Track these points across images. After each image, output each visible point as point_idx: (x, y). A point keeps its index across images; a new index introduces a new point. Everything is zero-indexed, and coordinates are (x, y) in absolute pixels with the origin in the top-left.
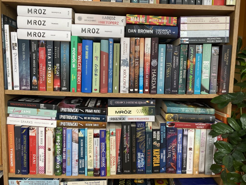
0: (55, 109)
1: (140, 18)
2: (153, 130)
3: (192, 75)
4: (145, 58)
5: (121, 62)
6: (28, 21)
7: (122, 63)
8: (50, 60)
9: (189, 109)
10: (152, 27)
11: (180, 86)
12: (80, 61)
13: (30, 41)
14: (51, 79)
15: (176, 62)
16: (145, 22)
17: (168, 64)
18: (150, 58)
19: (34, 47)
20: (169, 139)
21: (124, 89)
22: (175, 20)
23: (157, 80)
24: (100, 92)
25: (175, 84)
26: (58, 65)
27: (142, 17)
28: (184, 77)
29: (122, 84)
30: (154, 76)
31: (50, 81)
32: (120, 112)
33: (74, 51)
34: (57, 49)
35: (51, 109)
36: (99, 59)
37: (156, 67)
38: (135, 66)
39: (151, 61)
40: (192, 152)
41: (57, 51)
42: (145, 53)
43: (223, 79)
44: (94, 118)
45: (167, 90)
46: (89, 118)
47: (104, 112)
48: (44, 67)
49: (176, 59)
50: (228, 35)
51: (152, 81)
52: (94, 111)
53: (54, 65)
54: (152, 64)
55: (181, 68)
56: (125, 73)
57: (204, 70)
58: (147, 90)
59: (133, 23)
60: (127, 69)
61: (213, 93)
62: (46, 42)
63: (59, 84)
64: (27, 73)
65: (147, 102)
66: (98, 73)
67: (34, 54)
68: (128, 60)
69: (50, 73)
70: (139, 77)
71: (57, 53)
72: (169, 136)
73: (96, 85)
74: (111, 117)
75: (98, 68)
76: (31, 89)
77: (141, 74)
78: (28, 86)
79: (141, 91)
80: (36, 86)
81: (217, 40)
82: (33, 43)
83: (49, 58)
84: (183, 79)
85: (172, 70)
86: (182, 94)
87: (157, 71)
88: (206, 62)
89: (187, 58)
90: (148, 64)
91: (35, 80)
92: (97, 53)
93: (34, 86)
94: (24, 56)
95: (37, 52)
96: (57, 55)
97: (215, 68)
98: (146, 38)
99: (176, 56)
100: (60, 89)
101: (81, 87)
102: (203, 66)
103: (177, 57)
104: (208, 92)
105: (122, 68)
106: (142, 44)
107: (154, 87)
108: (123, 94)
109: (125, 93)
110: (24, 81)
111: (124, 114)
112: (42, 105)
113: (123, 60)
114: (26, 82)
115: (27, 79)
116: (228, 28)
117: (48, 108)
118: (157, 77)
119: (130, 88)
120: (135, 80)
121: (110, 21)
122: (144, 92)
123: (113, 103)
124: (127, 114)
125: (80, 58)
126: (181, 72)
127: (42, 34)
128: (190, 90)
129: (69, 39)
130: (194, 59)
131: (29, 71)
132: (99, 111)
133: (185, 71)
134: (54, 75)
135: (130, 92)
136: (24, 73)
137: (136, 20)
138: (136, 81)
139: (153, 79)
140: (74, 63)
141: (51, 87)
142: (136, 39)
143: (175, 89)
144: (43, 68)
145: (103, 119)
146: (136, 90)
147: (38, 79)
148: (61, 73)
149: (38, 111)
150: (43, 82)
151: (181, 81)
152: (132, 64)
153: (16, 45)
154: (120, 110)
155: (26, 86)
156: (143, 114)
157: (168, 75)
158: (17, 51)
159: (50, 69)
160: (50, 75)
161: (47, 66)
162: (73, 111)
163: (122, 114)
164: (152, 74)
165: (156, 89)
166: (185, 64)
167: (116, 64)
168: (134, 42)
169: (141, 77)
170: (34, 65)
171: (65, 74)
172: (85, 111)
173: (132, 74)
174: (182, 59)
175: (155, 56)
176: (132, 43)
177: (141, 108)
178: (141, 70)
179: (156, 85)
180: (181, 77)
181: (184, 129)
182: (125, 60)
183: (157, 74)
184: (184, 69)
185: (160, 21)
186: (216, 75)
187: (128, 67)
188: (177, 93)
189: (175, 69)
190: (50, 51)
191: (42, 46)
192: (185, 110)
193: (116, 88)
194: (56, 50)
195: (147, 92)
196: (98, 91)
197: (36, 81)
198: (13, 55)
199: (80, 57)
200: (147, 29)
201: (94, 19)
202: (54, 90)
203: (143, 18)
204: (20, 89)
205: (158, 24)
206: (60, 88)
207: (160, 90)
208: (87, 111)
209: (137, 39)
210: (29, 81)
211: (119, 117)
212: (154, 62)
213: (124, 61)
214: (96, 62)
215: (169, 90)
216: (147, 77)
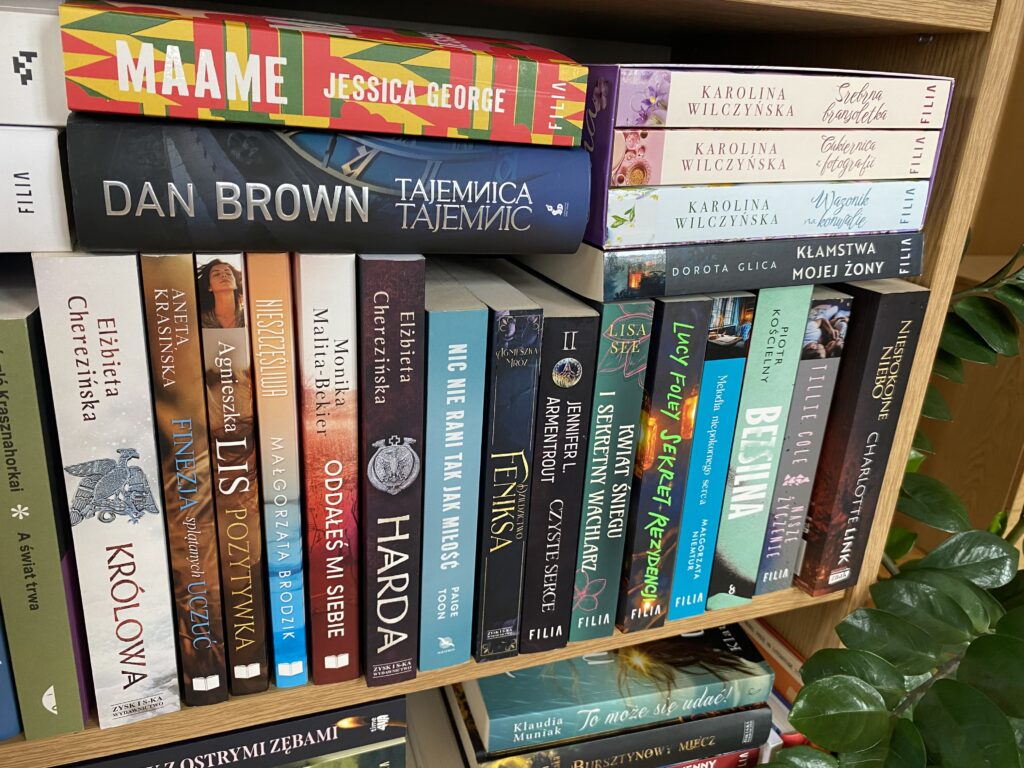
1: (231, 57)
3: (665, 511)
5: (73, 485)
7: (85, 498)
9: (630, 701)
10: (366, 151)
11: (581, 595)
15: (562, 440)
16: (287, 109)
17: (506, 462)
18: (350, 425)
21: (136, 694)
22: (570, 93)
23: (415, 591)
25: (550, 589)
27: (252, 50)
28: (616, 530)
30: (393, 564)
39: (364, 454)
43: (848, 508)
45: (492, 634)
49: (563, 420)
51: (380, 603)
54: (376, 476)
55: (597, 473)
56: (122, 573)
57: (743, 467)
58: (336, 662)
59: (156, 108)
61: (773, 587)
68: (144, 464)
79: (291, 669)
81: (857, 258)
84: (604, 543)
85: (536, 498)
87: (416, 528)
88: (763, 412)
89: (650, 391)
97: (810, 443)
102: (743, 433)
103: (575, 406)
105: (90, 537)
106: (270, 309)
107: (392, 639)
109: (149, 715)
113: (83, 470)
118: (415, 567)
119: (186, 669)
122: (316, 673)
126: (594, 498)
128: (647, 605)
130: (693, 402)
133: (621, 493)
135: (189, 697)
138: (243, 609)
139: (388, 582)
142: (208, 268)
143: (550, 620)
146: (246, 672)
151: (589, 558)
152: (188, 485)
157: (506, 535)
164: (380, 549)
166: (625, 442)
169: (286, 574)
175: (394, 410)
176: (162, 306)
178: (283, 522)
179: (413, 625)
180: (590, 534)
182: (109, 462)
183: (415, 546)
184: (613, 479)
185: (437, 97)
187: (153, 520)
188: (562, 639)
189: (553, 490)
192: (603, 715)
193: (49, 701)
195: (338, 675)
203: (255, 59)
205: (414, 126)
209: (217, 262)
212: (391, 463)
213: (101, 473)
215: (509, 632)
216: (334, 568)
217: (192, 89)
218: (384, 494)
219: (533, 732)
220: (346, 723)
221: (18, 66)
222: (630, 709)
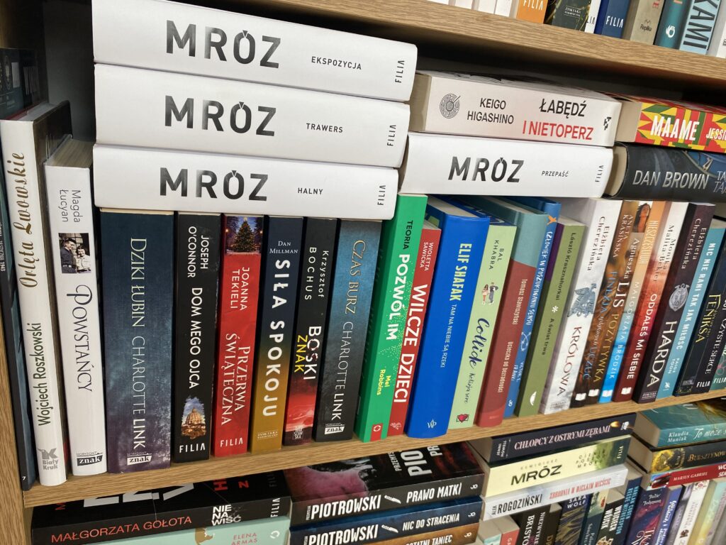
0: (283, 513)
1: (684, 121)
2: (608, 507)
5: (575, 297)
6: (170, 103)
7: (577, 304)
8: (279, 314)
9: (715, 426)
10: (710, 159)
11: (720, 367)
12: (420, 307)
14: (276, 399)
16: (695, 143)
17: (713, 299)
19: (198, 253)
20: (641, 520)
21: (559, 399)
23: (668, 358)
24: (477, 422)
25: (711, 363)
26: (315, 330)
27: (690, 120)
29: (556, 381)
30: (666, 344)
31: (269, 408)
32: (526, 477)
33: (403, 265)
34: (318, 256)
35: (264, 514)
37: (679, 314)
38: (607, 315)
39: (667, 291)
40: (686, 539)
41: (317, 265)
44: (438, 521)
45: (685, 383)
46: (420, 524)
47: (475, 487)
48: (247, 350)
51: (656, 362)
52: (440, 490)
53: (295, 331)
54: (672, 302)
56: (575, 340)
58: (626, 391)
59: (658, 142)
60: (586, 323)
62: (265, 222)
63: (311, 413)
64: (154, 390)
66: (484, 355)
67: (197, 292)
68: (597, 291)
69: (274, 375)
70: (614, 345)
71: (316, 275)
72: (639, 515)
73: (465, 399)
74: (497, 503)
75: (488, 333)
76: (177, 458)
77: (623, 337)
78: (161, 449)
79: (608, 394)
80: (199, 440)
82: (193, 230)
83: (279, 301)
86: (719, 387)
90: (654, 300)
91: (194, 414)
92: (493, 273)
93: (187, 440)
94: (138, 308)
96: (316, 284)
98: (673, 204)
100: (314, 434)
101: (409, 419)
105: (571, 322)
106: (652, 224)
107: (654, 381)
108: (552, 416)
109: (560, 410)
110: (139, 429)
111: (539, 481)
112: (221, 511)
113: (580, 292)
114: (149, 434)
115: (151, 420)
117: (248, 517)
118: (671, 347)
119: (578, 389)
120: (599, 357)
121: (565, 122)
122: (616, 397)
123: (510, 448)
124: (550, 479)
125: (423, 293)
127: (250, 185)
129: (387, 213)
131: (167, 381)
132: (454, 490)
134: (293, 380)
135: (574, 404)
136: (139, 388)
137: (667, 130)
138: (602, 363)
139: (661, 353)
140: (395, 320)
141: (276, 434)
142: (642, 206)
143: (706, 378)
144: (240, 353)
145: (473, 514)
146: (594, 393)
147: (212, 411)
148: (327, 366)
149: (199, 539)
150: (235, 416)
152: (607, 302)
153: (85, 245)
154: (526, 472)
155: (148, 449)
156: (593, 468)
157: (704, 335)
159: (275, 353)
160: (273, 383)
161: (261, 341)
162: (357, 508)
163: (532, 482)
164: (663, 336)
165: (657, 386)
167: (553, 309)
169: (621, 346)
170: (195, 346)
171: (344, 369)
172: (403, 498)
173: (596, 341)
176: (625, 222)
177: (590, 450)
178: (628, 319)
179: (662, 374)
181: (687, 485)
182: (587, 289)
187: (591, 316)
190: (284, 270)
191: (243, 244)
192: (704, 432)
193: (532, 399)
194: (312, 260)
195: (625, 398)
196: (469, 423)
197: (200, 418)
198: (65, 305)
199: (421, 290)
200: (696, 171)
201: (506, 112)
202: (288, 440)
203: (691, 122)
204: (113, 467)
206: (314, 428)
207: (667, 386)
208: (415, 496)
209: (646, 204)
210: (165, 425)
211: (524, 496)
212: (679, 295)
213: (585, 293)
214: (485, 309)
215: (691, 382)
216: (640, 346)
217: (670, 134)
218: (672, 310)
219: (675, 438)
220: (614, 424)
221: (606, 122)
222: (715, 430)
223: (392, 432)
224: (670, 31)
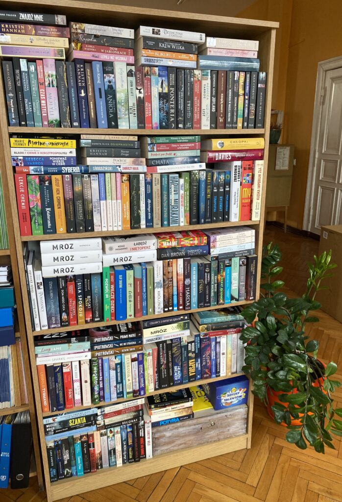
0: (88, 340)
1: (173, 242)
2: (188, 343)
3: (222, 288)
4: (178, 277)
6: (54, 258)
8: (80, 294)
9: (221, 317)
10: (185, 248)
11: (212, 299)
12: (113, 289)
13: (58, 278)
14: (82, 312)
15: (207, 278)
16: (177, 246)
17: (201, 281)
18: (183, 277)
19: (62, 283)
20: (203, 348)
21: (159, 310)
22: (205, 240)
23: (190, 298)
24: (135, 316)
25: (207, 298)
26: (89, 297)
28: (216, 290)
29: (156, 305)
30: (188, 294)
31: (81, 314)
32: (156, 332)
33: (106, 282)
34: (87, 281)
35: (83, 341)
36: (133, 285)
37: (190, 286)
38: (168, 287)
39: (184, 280)
40: (225, 356)
41: (87, 283)
42: (178, 272)
43: (251, 287)
44: (129, 343)
45: (200, 304)
46: (125, 344)
47: (140, 335)
48: (74, 302)
49: (207, 276)
50: (254, 247)
51: (186, 299)
52: (129, 335)
53: (84, 298)
54: (186, 283)
55: (213, 283)
56: (159, 295)
57: (233, 281)
58: (181, 307)
59: (166, 247)
60: (161, 290)
61: (241, 300)
62: (74, 276)
63: (91, 316)
64: (56, 311)
65: (182, 317)
66: (132, 299)
67: (62, 291)
68: (162, 282)
69: (81, 307)
70: (173, 295)
71: (87, 285)
72: (203, 346)
73: (130, 311)
74: (147, 339)
75: (132, 294)
76: (62, 326)
77: (175, 293)
78: (58, 323)
79: (176, 308)
80: (66, 322)
81: (244, 253)
82: (60, 279)
83: (80, 291)
84: (214, 292)
85: (205, 286)
86: (215, 305)
87: (190, 289)
88: (235, 274)
89: (218, 272)
90: (181, 283)
91: (64, 316)
92: (130, 281)
93: (64, 322)
94: (52, 294)
95: (66, 288)
96: (87, 287)
97: (243, 278)
98: (178, 259)
99: (207, 273)
100: (92, 320)
101: (116, 316)
102: (233, 277)
103: (209, 274)
104: (237, 300)
105: (156, 290)
106: (174, 265)
107: (188, 304)
108: (158, 315)
109: (160, 313)
110: (53, 319)
111: (160, 334)
112: (73, 339)
113: (156, 283)
114: (56, 320)
115: (56, 317)
116: (254, 240)
117: (80, 341)
118: (190, 294)
119: (164, 307)
120: (169, 299)
121: (142, 246)
122: (178, 309)
123: (148, 324)
124: (163, 333)
126: (212, 286)
127: (71, 270)
128: (221, 301)
129: (101, 271)
130: (224, 273)
131: (58, 309)
132: (134, 335)
133: (216, 285)
134: (86, 308)
135: (164, 311)
136: (53, 311)
137: (168, 244)
138: (171, 300)
139: (187, 296)
140: (107, 293)
141: (84, 320)
143: (208, 303)
145: (140, 342)
146: (171, 308)
147: (68, 315)
148: (93, 305)
149: (69, 346)
150: (74, 316)
151: (212, 294)
152: (166, 284)
153: (41, 284)
154: (155, 331)
155: (56, 324)
156: (178, 330)
157: (201, 291)
158: (42, 290)
159: (80, 302)
160: (81, 309)
161: (77, 300)
162: (107, 340)
163: (157, 334)
164: (186, 292)
165: (190, 306)
166: (216, 278)
167: (150, 287)
168: (167, 264)
169: (175, 296)
170: (63, 301)
171: (97, 305)
172: (119, 337)
173: (166, 295)
174: (213, 275)
175: (187, 275)
176: (165, 265)
177: (175, 325)
178: (175, 289)
179: (190, 302)
180: (212, 291)
181: (217, 337)
183: (190, 292)
184: (215, 283)
185: (191, 242)
186: (244, 283)
187: (162, 288)
188: (209, 306)
189: (207, 285)
190: (80, 285)
191: (71, 280)
192: (217, 319)
193: (151, 310)
195: (181, 309)
196: (133, 317)
197: (66, 317)
198: (38, 295)
199: (113, 286)
200: (180, 252)
201: (125, 247)
202: (86, 322)
203: (175, 242)
204: (49, 328)
205: (189, 245)
206: (93, 319)
207: (194, 305)
208: (122, 337)
209: (170, 261)
210: (59, 318)
211: (155, 337)
212: (187, 281)
213: (158, 283)
214: (130, 289)
215: (202, 304)
216: (181, 295)
218: (186, 285)
219: (207, 321)
222: (221, 319)
223: (112, 320)
224: (165, 223)
